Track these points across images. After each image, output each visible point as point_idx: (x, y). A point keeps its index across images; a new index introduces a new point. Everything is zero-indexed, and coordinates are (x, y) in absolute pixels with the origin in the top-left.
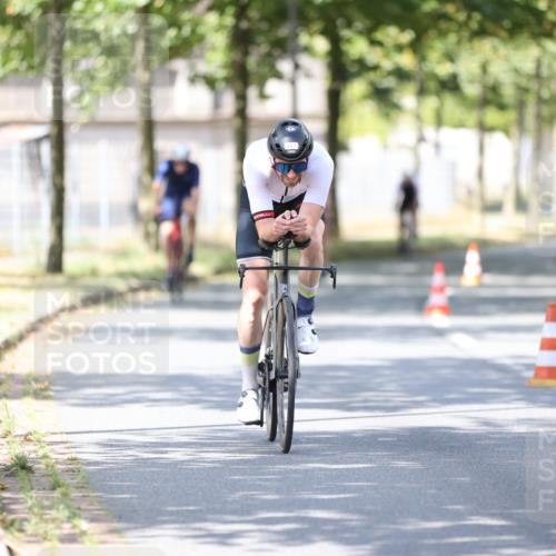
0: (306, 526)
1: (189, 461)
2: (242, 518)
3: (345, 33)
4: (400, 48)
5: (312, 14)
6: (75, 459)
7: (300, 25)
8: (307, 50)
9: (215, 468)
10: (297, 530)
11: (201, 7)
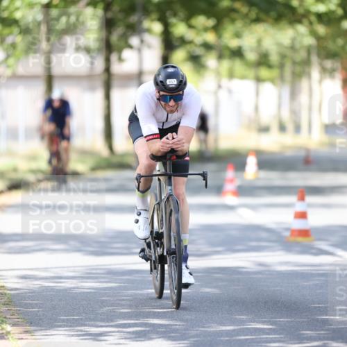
0: (147, 329)
1: (74, 288)
2: (107, 324)
3: (173, 20)
4: (206, 29)
5: (151, 8)
6: (3, 287)
7: (144, 15)
8: (149, 31)
9: (90, 293)
10: (142, 331)
11: (82, 4)
